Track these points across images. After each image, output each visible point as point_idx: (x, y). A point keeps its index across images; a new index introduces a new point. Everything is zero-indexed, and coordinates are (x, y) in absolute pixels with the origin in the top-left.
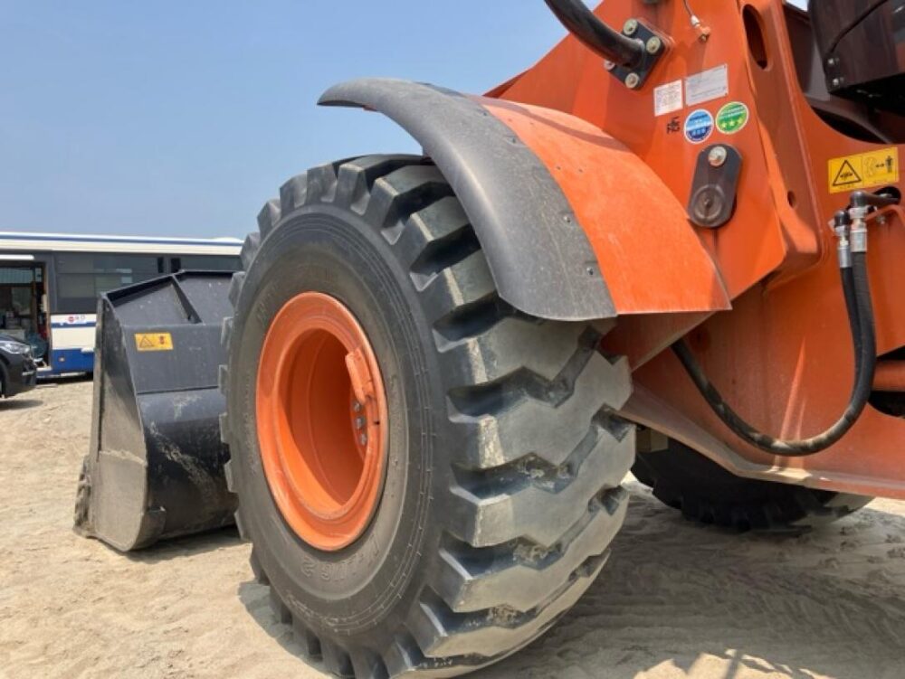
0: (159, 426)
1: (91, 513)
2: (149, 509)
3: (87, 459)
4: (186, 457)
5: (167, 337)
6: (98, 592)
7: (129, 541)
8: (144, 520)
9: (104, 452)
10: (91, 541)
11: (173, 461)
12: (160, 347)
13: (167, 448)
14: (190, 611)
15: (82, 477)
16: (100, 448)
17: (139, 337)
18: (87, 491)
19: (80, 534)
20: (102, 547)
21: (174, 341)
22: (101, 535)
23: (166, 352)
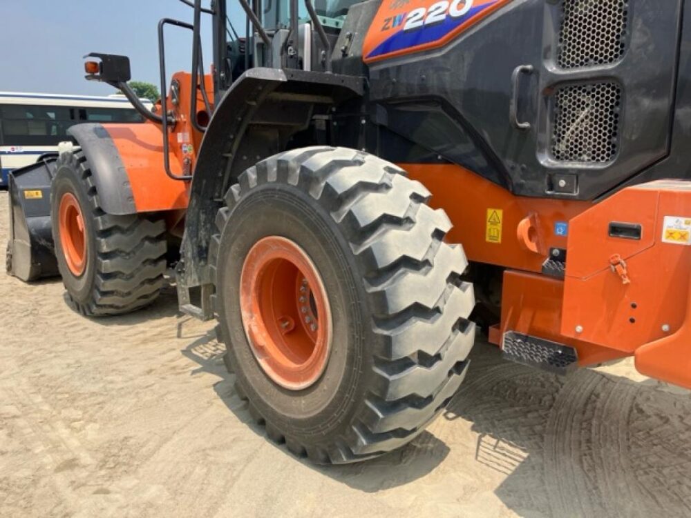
0: (36, 231)
1: (13, 265)
2: (33, 264)
3: (9, 242)
4: (48, 243)
5: (40, 192)
6: (12, 294)
7: (26, 276)
8: (31, 268)
9: (16, 240)
10: (14, 278)
11: (42, 245)
12: (35, 197)
13: (40, 240)
14: (44, 300)
15: (8, 250)
16: (14, 238)
17: (26, 192)
18: (10, 256)
19: (9, 275)
20: (17, 279)
21: (43, 195)
22: (17, 275)
23: (38, 200)
